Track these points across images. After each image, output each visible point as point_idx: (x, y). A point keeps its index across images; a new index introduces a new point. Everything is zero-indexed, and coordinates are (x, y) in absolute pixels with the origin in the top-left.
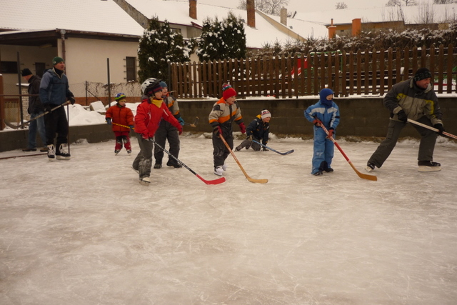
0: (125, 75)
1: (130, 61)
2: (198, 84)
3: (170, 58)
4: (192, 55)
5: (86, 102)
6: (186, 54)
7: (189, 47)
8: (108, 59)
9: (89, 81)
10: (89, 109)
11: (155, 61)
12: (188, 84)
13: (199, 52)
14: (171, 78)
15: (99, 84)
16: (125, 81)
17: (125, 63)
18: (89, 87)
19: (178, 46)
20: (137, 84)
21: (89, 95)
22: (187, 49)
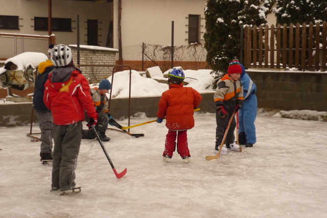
0: (187, 36)
1: (194, 20)
2: (275, 52)
3: (242, 19)
4: (269, 16)
5: (142, 66)
6: (262, 14)
7: (266, 5)
8: (173, 22)
9: (146, 43)
10: (145, 75)
11: (225, 22)
12: (263, 52)
13: (277, 11)
14: (243, 43)
15: (157, 46)
16: (187, 43)
17: (187, 22)
18: (146, 50)
19: (253, 5)
20: (200, 46)
21: (146, 58)
22: (264, 8)
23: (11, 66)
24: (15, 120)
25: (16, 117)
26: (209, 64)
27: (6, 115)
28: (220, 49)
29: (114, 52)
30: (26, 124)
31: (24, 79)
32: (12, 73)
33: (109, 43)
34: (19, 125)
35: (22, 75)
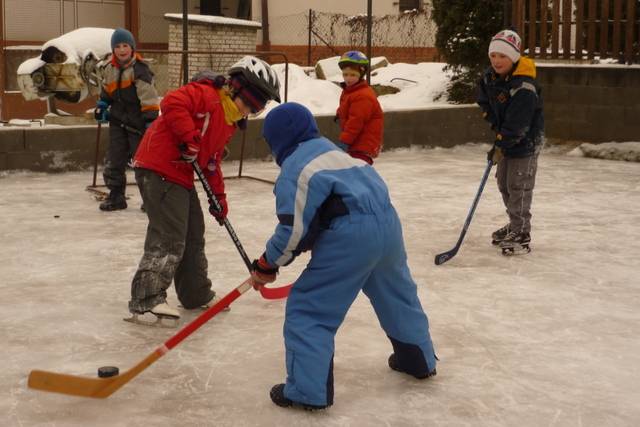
2: (574, 28)
5: (308, 56)
9: (317, 10)
10: (313, 74)
12: (549, 27)
14: (510, 10)
15: (337, 17)
16: (396, 11)
18: (316, 24)
20: (422, 17)
21: (315, 41)
23: (53, 55)
24: (65, 159)
25: (66, 154)
26: (442, 52)
27: (47, 151)
28: (463, 21)
29: (254, 29)
30: (86, 168)
31: (79, 80)
32: (55, 68)
33: (244, 11)
34: (71, 169)
35: (75, 72)
